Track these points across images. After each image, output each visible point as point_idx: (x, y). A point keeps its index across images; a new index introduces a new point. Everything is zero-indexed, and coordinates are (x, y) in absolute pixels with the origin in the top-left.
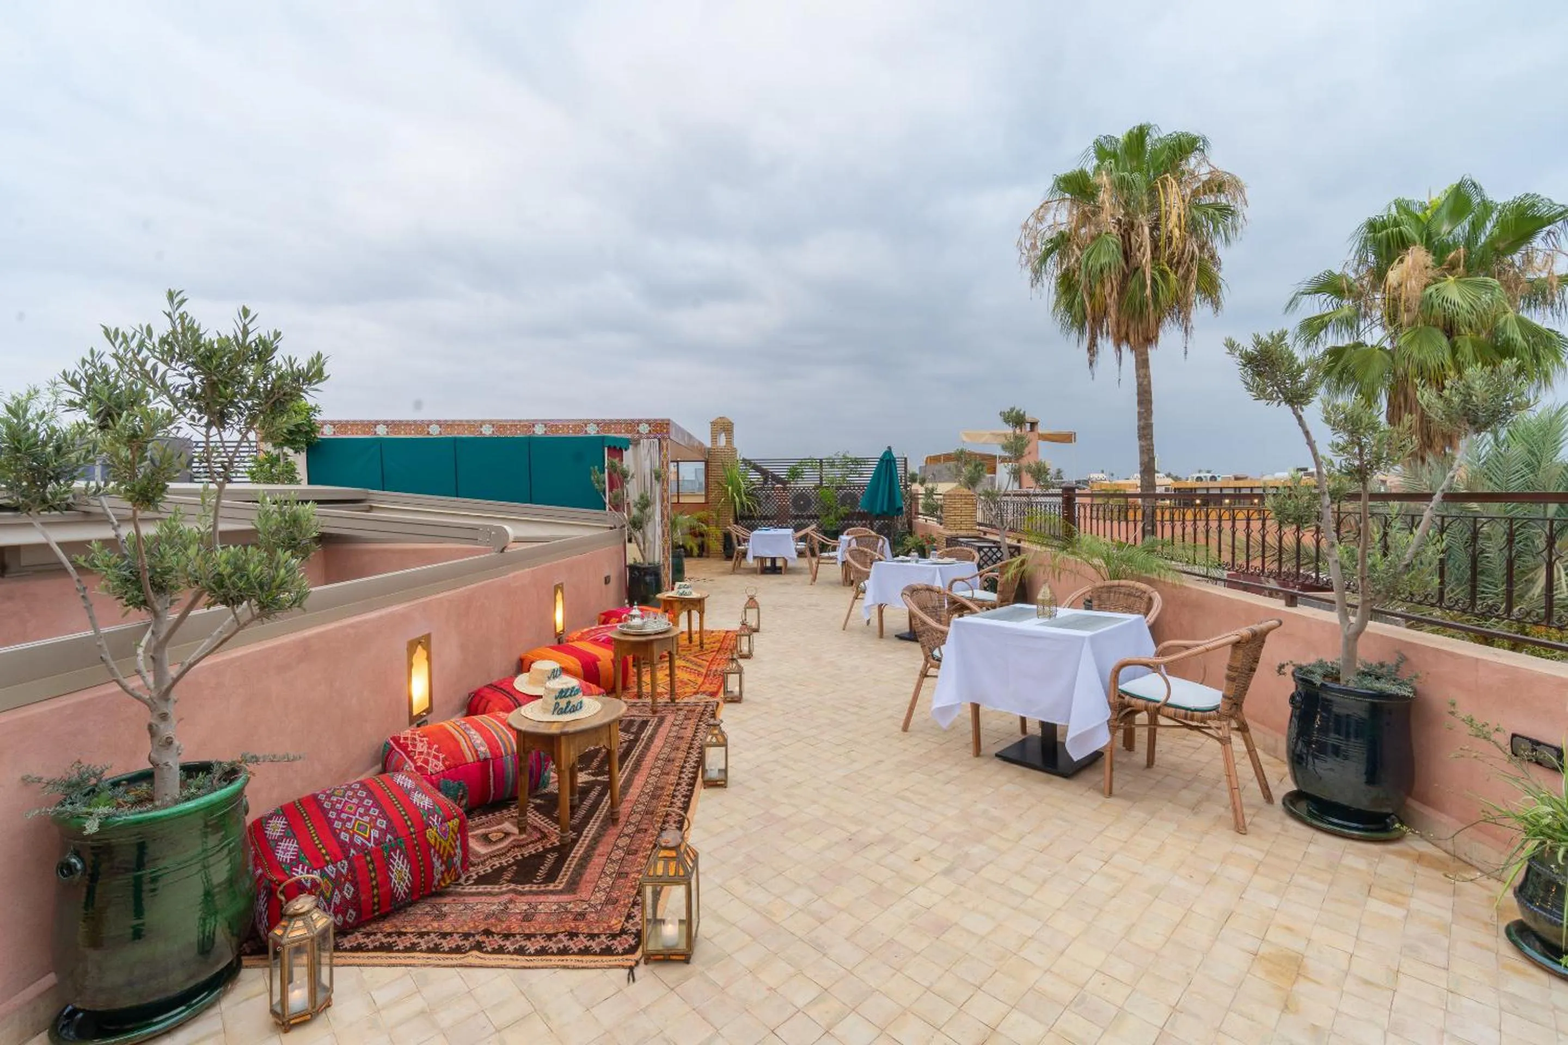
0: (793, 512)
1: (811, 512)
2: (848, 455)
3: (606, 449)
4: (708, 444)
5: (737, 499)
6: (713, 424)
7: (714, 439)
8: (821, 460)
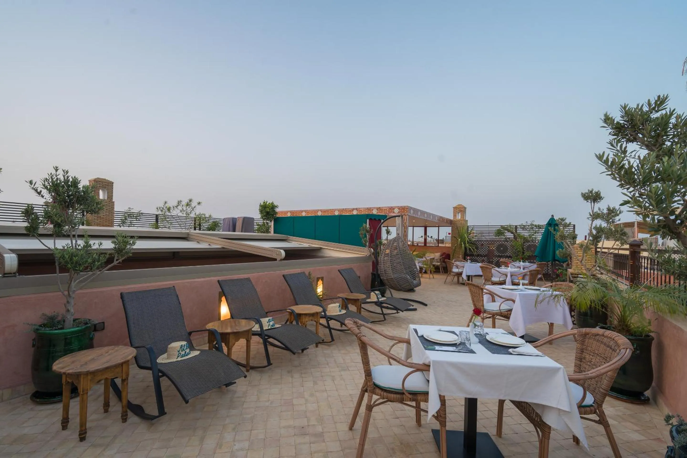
0: (497, 253)
1: (508, 254)
2: (534, 223)
3: (368, 220)
4: (452, 218)
5: (463, 245)
6: (455, 208)
7: (455, 216)
8: (516, 226)
